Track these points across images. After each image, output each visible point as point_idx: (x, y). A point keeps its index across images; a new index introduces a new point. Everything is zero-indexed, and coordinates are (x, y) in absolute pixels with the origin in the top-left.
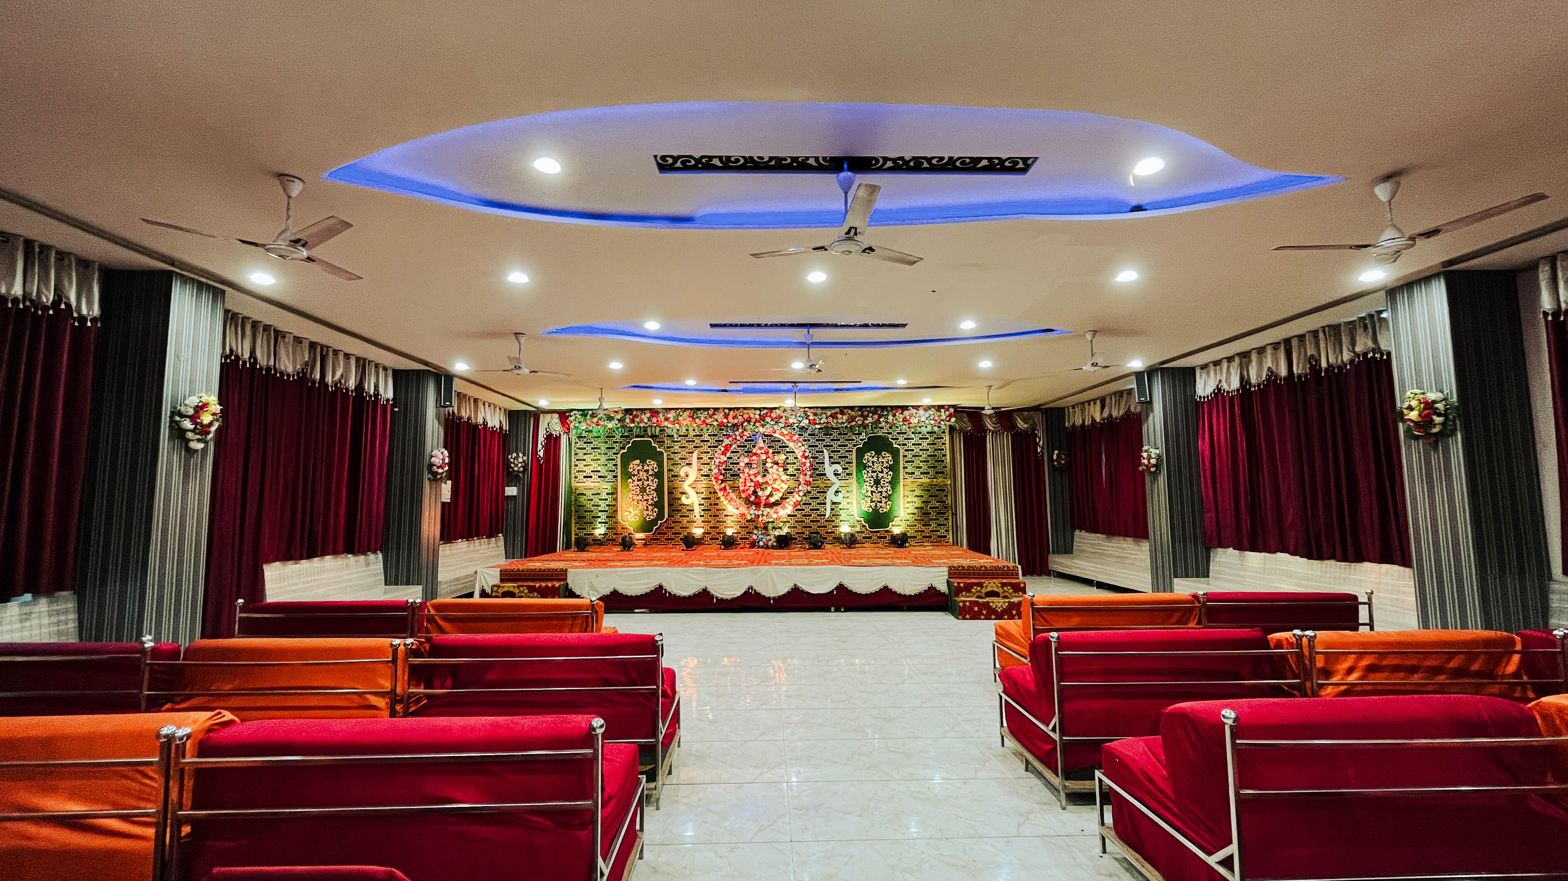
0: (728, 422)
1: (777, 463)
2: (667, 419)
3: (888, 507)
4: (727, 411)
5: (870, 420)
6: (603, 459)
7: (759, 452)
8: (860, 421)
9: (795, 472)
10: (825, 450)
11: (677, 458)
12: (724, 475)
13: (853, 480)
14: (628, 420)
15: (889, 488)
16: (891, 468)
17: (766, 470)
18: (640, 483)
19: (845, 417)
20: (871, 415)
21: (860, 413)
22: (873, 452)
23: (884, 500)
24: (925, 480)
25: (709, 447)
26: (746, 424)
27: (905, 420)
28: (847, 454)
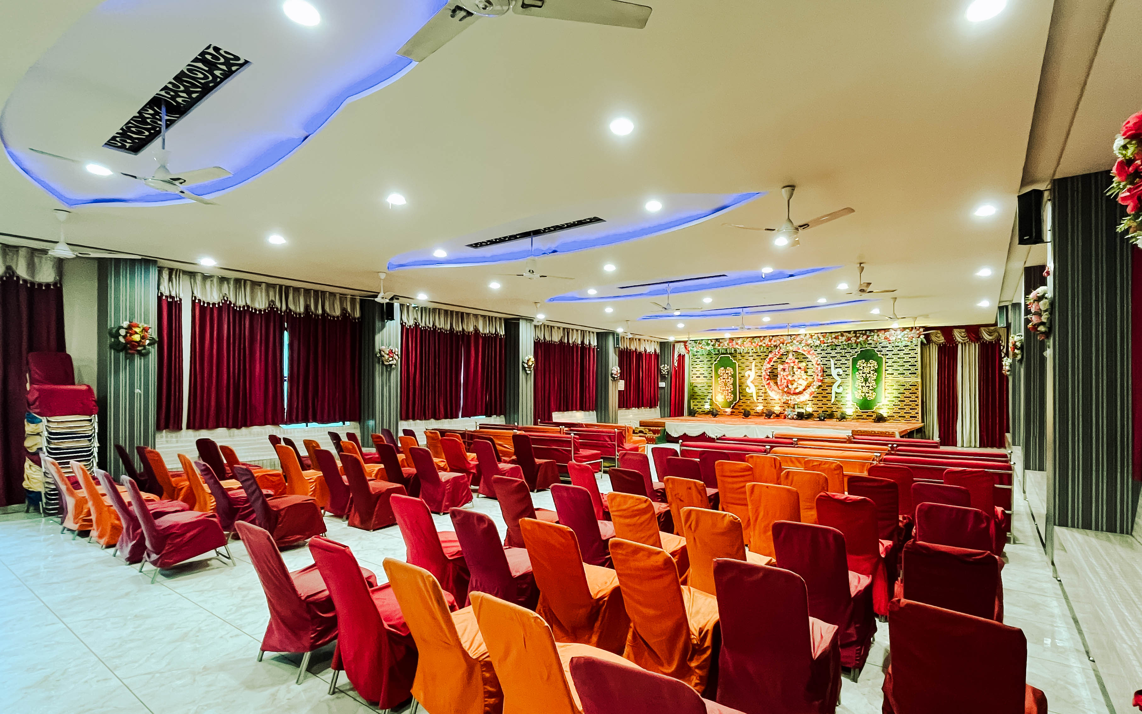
0: (771, 344)
1: (800, 368)
2: (737, 344)
3: (874, 396)
4: (771, 338)
5: (861, 339)
6: (706, 366)
7: (789, 361)
8: (853, 340)
9: (812, 374)
10: (831, 360)
11: (743, 366)
12: (769, 375)
13: (850, 378)
14: (717, 345)
15: (874, 384)
16: (876, 371)
17: (794, 373)
18: (724, 380)
19: (844, 338)
20: (862, 336)
21: (854, 335)
22: (864, 360)
23: (870, 392)
24: (901, 378)
25: (762, 359)
26: (781, 345)
27: (886, 338)
28: (846, 362)
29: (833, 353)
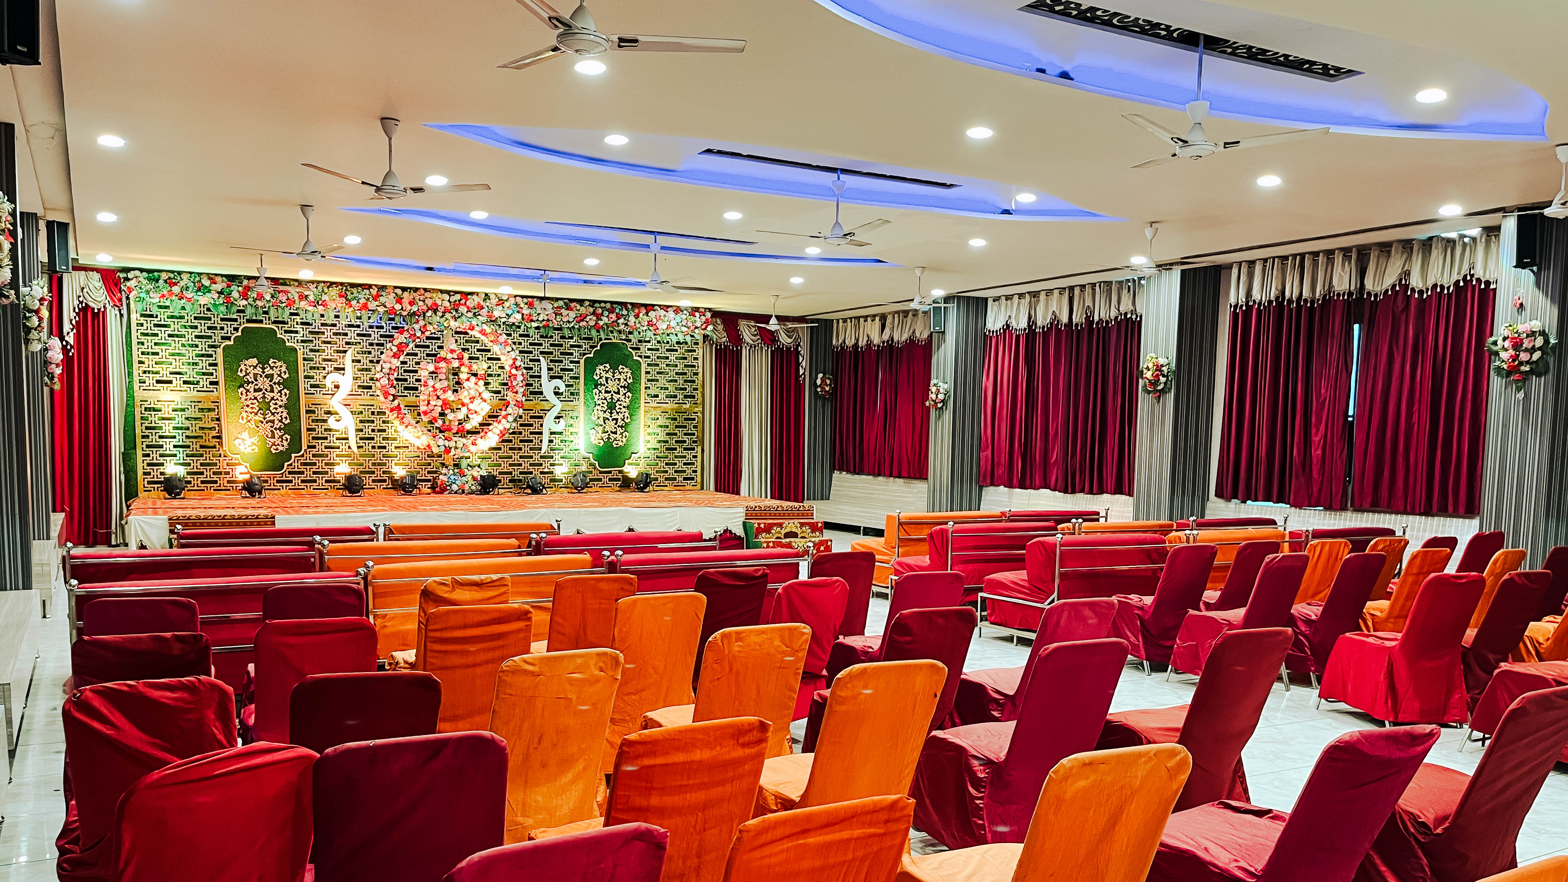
0: (402, 309)
1: (474, 374)
3: (624, 440)
4: (399, 291)
5: (605, 320)
6: (191, 352)
7: (449, 356)
8: (591, 320)
9: (501, 388)
10: (542, 359)
11: (318, 358)
12: (395, 388)
13: (580, 404)
14: (235, 294)
15: (627, 415)
16: (628, 388)
17: (458, 383)
18: (259, 395)
19: (572, 314)
20: (606, 313)
21: (592, 310)
22: (607, 365)
23: (619, 430)
24: (671, 405)
25: (371, 344)
26: (429, 313)
27: (650, 324)
28: (572, 366)
29: (546, 346)
